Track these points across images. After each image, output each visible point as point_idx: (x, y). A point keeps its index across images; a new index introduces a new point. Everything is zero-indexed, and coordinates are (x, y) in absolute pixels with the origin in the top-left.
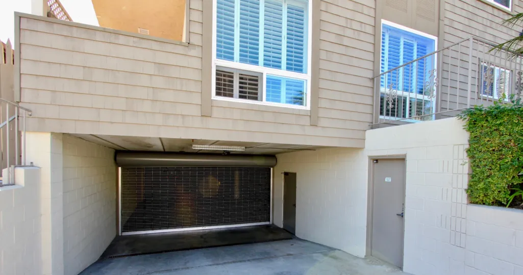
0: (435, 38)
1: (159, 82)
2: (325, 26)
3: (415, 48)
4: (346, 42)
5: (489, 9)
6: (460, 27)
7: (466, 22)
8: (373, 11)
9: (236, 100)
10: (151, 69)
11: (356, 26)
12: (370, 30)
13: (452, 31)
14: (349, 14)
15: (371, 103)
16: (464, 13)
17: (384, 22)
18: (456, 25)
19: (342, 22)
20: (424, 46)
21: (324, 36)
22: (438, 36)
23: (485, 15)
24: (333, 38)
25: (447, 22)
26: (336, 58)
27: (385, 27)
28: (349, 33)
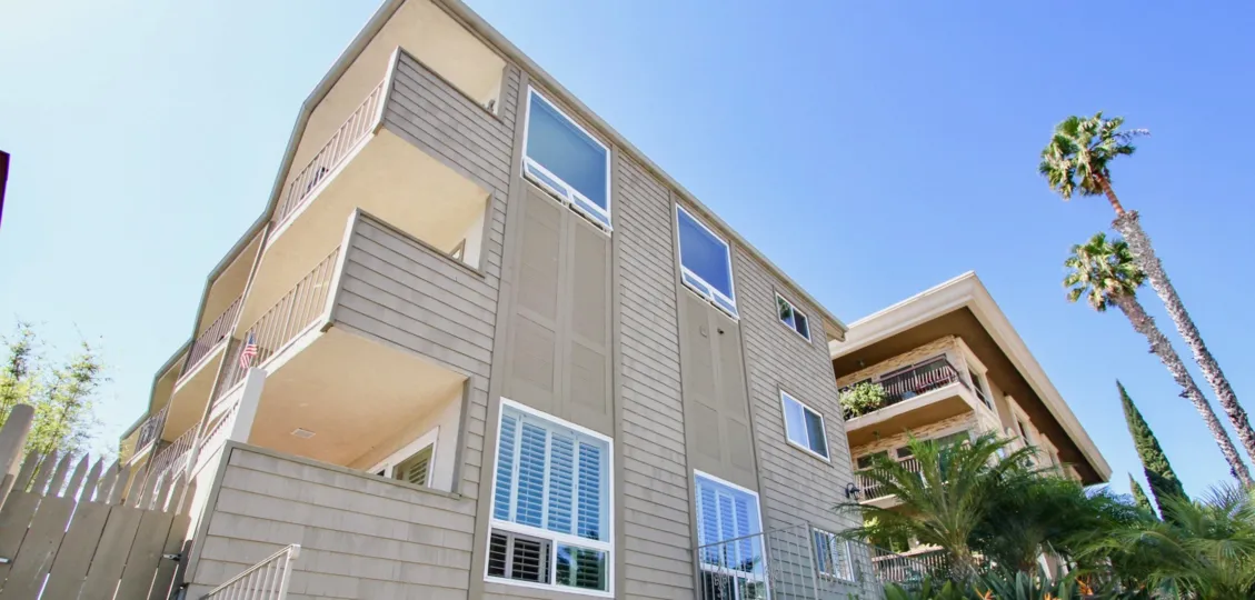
0: (756, 494)
1: (412, 553)
2: (632, 478)
3: (733, 503)
4: (656, 497)
5: (807, 458)
6: (782, 481)
7: (786, 473)
8: (683, 459)
9: (507, 581)
10: (403, 532)
11: (665, 477)
12: (682, 483)
13: (773, 486)
14: (656, 461)
15: (690, 586)
16: (783, 464)
17: (696, 472)
18: (777, 478)
19: (649, 471)
20: (742, 502)
21: (629, 489)
22: (759, 491)
23: (803, 465)
24: (639, 493)
25: (766, 474)
26: (644, 520)
27: (700, 478)
28: (658, 486)
